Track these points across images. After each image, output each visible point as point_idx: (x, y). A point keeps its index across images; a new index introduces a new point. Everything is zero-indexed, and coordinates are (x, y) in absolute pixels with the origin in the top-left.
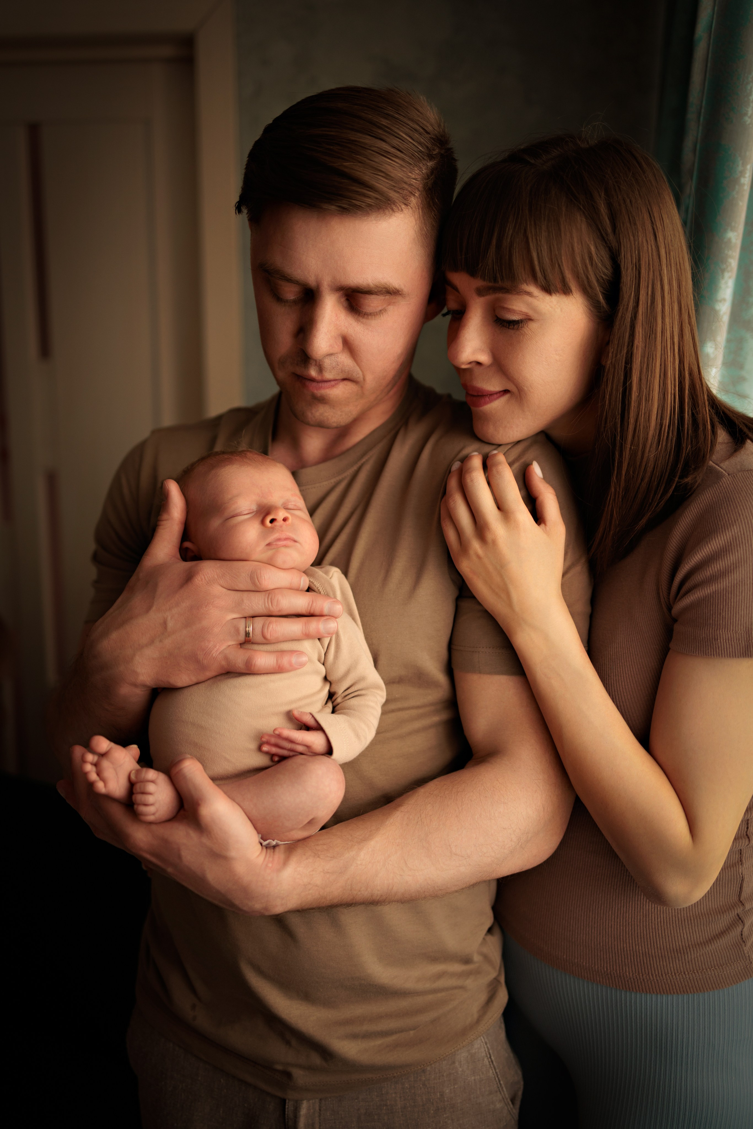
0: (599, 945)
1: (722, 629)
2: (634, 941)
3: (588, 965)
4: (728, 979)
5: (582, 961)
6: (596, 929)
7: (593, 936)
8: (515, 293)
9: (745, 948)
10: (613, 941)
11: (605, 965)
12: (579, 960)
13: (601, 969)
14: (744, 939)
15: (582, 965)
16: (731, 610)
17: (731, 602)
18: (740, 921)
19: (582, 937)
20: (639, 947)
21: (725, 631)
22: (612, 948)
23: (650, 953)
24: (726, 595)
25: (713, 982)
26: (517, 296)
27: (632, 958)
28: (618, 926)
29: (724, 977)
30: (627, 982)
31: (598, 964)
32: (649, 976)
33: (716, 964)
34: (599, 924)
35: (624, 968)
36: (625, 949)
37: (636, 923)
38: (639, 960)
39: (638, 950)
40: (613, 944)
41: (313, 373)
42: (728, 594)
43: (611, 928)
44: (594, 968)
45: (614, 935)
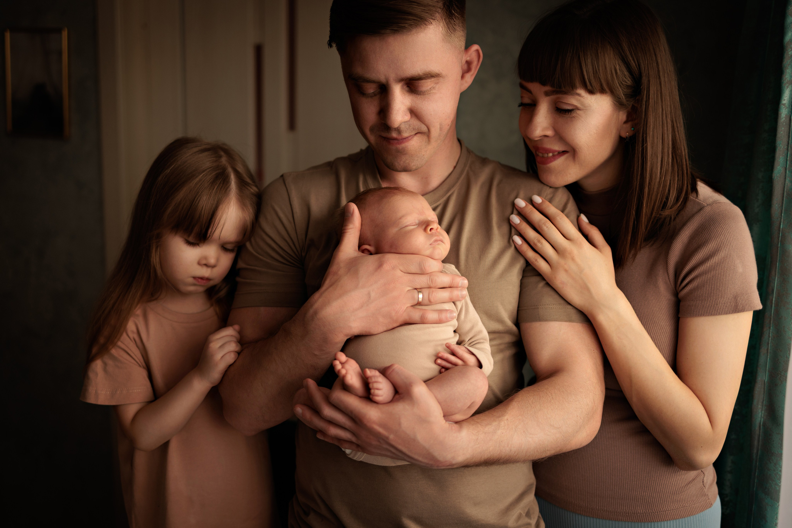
0: (620, 496)
1: (720, 298)
2: (642, 490)
3: (613, 509)
4: (697, 509)
5: (609, 508)
6: (617, 486)
7: (616, 490)
8: (570, 94)
9: (705, 490)
10: (629, 492)
11: (625, 508)
12: (607, 508)
13: (622, 511)
14: (704, 485)
15: (609, 511)
16: (724, 286)
17: (724, 281)
18: (702, 473)
19: (608, 493)
20: (645, 493)
21: (722, 299)
22: (628, 496)
23: (653, 496)
24: (721, 277)
25: (689, 511)
26: (571, 96)
27: (642, 501)
28: (632, 482)
29: (695, 507)
30: (639, 517)
31: (620, 508)
32: (653, 511)
33: (690, 500)
34: (619, 483)
35: (637, 508)
36: (637, 496)
37: (643, 478)
38: (646, 501)
39: (645, 495)
40: (629, 493)
41: (394, 135)
42: (722, 276)
43: (627, 484)
44: (617, 511)
45: (629, 488)
